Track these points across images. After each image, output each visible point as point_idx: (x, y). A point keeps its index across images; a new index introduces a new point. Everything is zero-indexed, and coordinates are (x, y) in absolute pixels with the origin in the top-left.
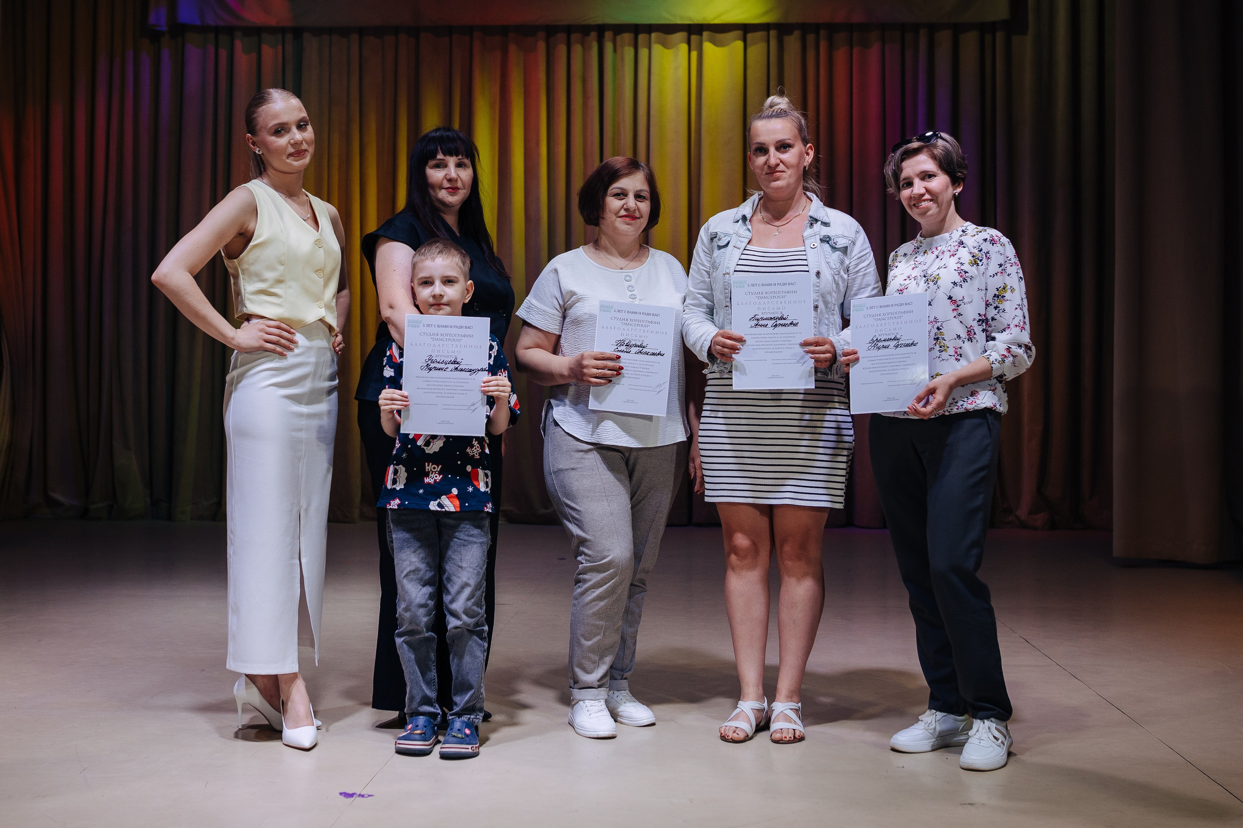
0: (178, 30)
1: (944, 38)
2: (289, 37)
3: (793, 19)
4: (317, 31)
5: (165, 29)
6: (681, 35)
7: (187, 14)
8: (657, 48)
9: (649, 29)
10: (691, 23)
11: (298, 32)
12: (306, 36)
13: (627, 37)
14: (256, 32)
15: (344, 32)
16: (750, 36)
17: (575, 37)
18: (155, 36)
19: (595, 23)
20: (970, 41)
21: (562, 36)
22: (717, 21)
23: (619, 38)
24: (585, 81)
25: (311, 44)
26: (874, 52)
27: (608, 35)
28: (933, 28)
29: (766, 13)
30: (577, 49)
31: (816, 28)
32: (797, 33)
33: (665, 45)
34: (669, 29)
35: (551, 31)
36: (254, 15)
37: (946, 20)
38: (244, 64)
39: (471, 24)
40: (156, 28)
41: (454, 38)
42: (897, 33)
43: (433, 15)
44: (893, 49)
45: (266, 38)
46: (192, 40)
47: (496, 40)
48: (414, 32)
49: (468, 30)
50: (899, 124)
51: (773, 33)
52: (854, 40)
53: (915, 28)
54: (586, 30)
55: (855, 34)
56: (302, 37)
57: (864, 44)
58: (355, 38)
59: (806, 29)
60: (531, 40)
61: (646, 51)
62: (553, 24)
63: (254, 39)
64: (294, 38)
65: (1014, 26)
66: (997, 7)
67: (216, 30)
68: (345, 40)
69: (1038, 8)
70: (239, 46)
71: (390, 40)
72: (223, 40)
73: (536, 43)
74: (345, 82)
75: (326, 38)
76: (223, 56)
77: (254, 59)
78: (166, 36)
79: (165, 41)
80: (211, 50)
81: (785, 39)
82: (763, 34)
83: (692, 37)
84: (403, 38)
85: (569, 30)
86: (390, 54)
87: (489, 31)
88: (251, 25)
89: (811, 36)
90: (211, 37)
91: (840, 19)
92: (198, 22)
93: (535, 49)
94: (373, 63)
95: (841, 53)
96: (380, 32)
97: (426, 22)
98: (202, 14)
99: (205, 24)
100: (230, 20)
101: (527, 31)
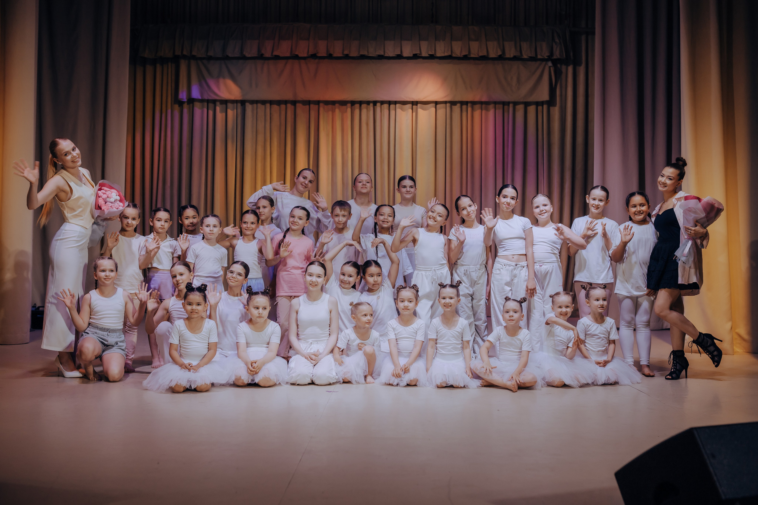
0: (191, 101)
1: (520, 109)
2: (239, 105)
3: (457, 99)
4: (252, 102)
5: (186, 100)
6: (410, 105)
7: (196, 94)
8: (398, 110)
9: (396, 103)
10: (414, 100)
11: (243, 103)
12: (247, 104)
13: (386, 106)
14: (225, 102)
15: (264, 102)
16: (438, 106)
17: (364, 106)
18: (181, 104)
19: (373, 100)
20: (532, 109)
21: (357, 106)
22: (424, 100)
23: (382, 106)
24: (367, 124)
25: (249, 108)
26: (491, 113)
27: (378, 104)
28: (515, 104)
29: (445, 97)
30: (364, 111)
31: (467, 103)
32: (459, 105)
33: (402, 109)
34: (404, 103)
35: (353, 103)
36: (224, 95)
37: (522, 100)
38: (220, 116)
39: (318, 100)
40: (181, 100)
41: (312, 106)
42: (501, 106)
43: (302, 95)
44: (499, 112)
45: (230, 105)
46: (197, 105)
47: (330, 106)
48: (294, 103)
49: (318, 103)
50: (502, 144)
51: (448, 105)
52: (483, 108)
53: (508, 103)
54: (368, 103)
55: (483, 106)
56: (245, 105)
57: (487, 110)
58: (268, 105)
59: (462, 103)
60: (344, 107)
61: (394, 112)
62: (354, 100)
63: (224, 106)
64: (242, 105)
65: (551, 103)
66: (544, 95)
67: (208, 101)
68: (263, 106)
69: (561, 95)
70: (218, 109)
71: (283, 106)
72: (211, 105)
73: (347, 108)
74: (263, 124)
75: (255, 105)
76: (211, 113)
77: (224, 114)
78: (186, 103)
79: (185, 106)
80: (206, 110)
81: (453, 107)
82: (444, 105)
83: (414, 106)
84: (289, 105)
85: (361, 103)
86: (283, 113)
87: (327, 103)
88: (224, 99)
89: (464, 107)
90: (206, 104)
91: (477, 99)
92: (200, 98)
93: (346, 111)
94: (276, 116)
95: (477, 113)
96: (279, 103)
97: (299, 99)
98: (202, 94)
99: (203, 99)
100: (214, 97)
101: (343, 103)
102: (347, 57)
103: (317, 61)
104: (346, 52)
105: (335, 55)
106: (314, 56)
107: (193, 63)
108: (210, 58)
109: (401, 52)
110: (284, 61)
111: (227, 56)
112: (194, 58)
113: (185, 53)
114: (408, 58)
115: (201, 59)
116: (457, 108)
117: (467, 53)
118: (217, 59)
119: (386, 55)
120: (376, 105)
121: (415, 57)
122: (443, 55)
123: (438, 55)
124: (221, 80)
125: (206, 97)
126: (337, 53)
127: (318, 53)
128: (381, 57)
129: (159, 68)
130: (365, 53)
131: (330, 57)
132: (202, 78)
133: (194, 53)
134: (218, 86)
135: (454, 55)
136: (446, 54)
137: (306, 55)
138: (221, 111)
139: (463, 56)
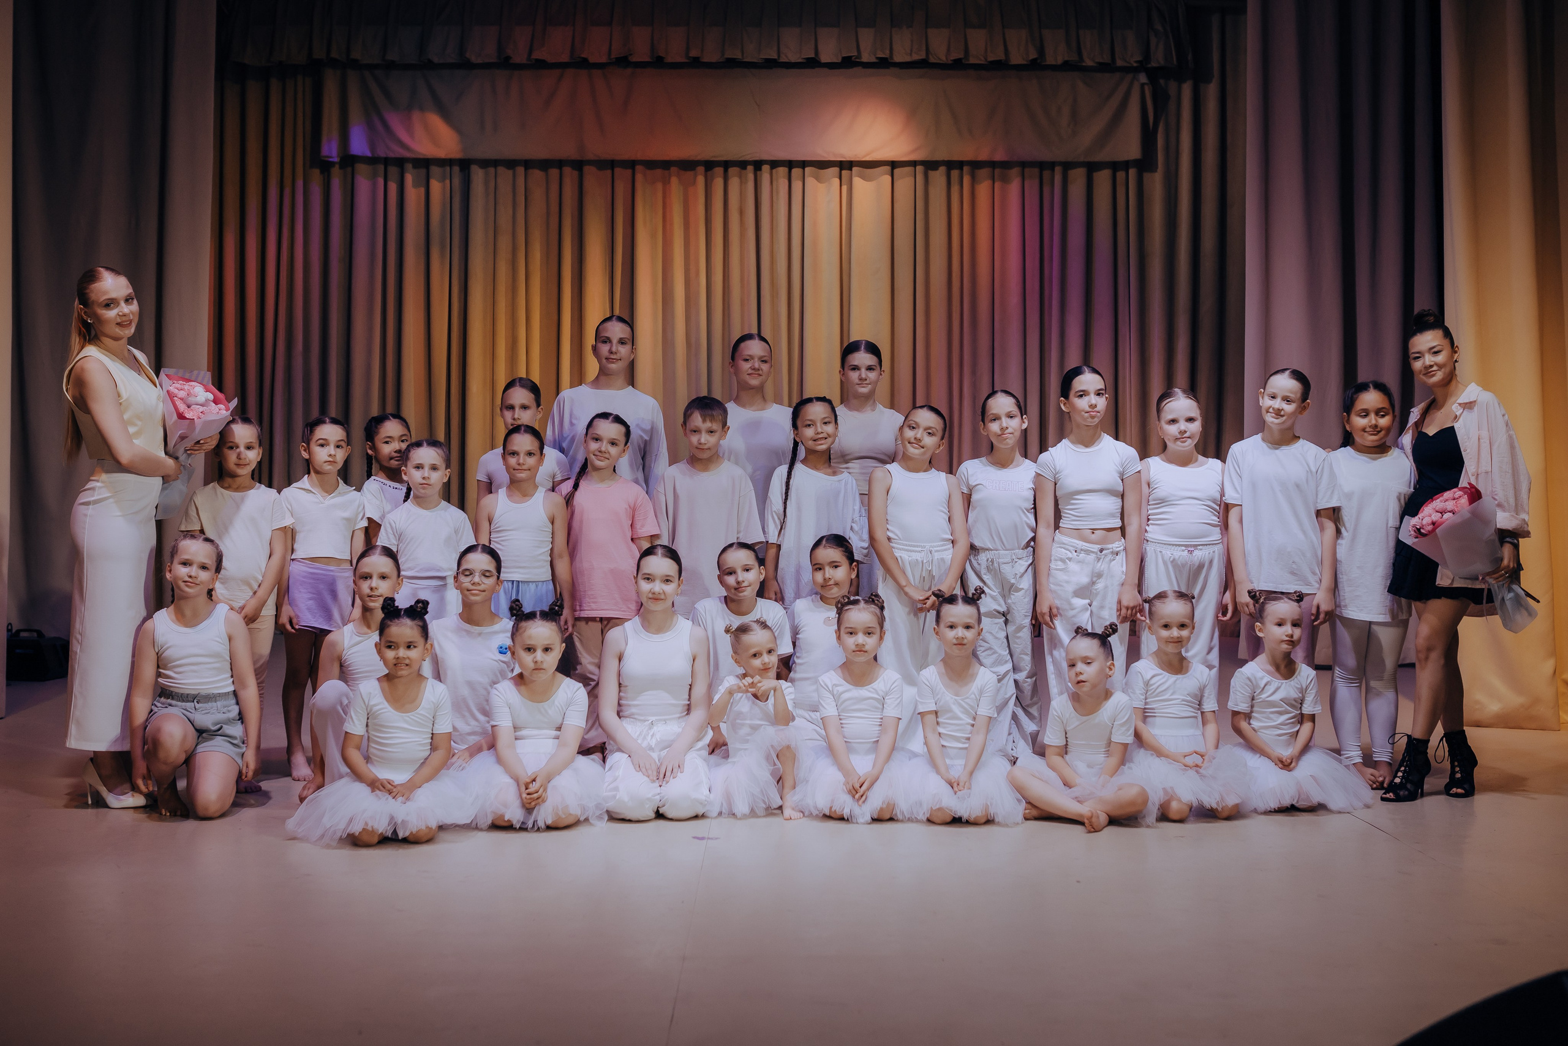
0: (349, 161)
1: (1078, 177)
2: (456, 169)
3: (939, 157)
4: (485, 164)
5: (337, 160)
6: (836, 170)
7: (359, 145)
8: (810, 181)
9: (803, 164)
10: (845, 160)
11: (465, 165)
12: (474, 168)
13: (782, 171)
14: (424, 164)
15: (511, 164)
16: (897, 171)
17: (732, 171)
18: (325, 167)
19: (753, 159)
20: (1103, 178)
21: (719, 171)
22: (867, 159)
23: (774, 171)
24: (741, 212)
25: (478, 175)
26: (1014, 187)
27: (766, 168)
28: (1067, 166)
29: (913, 151)
30: (734, 183)
31: (960, 165)
32: (942, 169)
33: (818, 179)
34: (823, 165)
35: (709, 165)
36: (424, 147)
37: (1082, 159)
38: (413, 195)
39: (633, 158)
40: (326, 159)
41: (617, 170)
42: (1036, 171)
43: (597, 149)
44: (1032, 186)
45: (435, 170)
46: (362, 169)
47: (659, 172)
48: (579, 165)
49: (631, 165)
50: (1038, 255)
51: (919, 168)
52: (996, 177)
53: (1051, 165)
54: (743, 165)
55: (997, 171)
56: (469, 169)
57: (1005, 180)
58: (520, 170)
59: (951, 165)
60: (690, 173)
61: (800, 184)
62: (712, 159)
63: (423, 171)
64: (462, 170)
65: (1145, 164)
66: (1129, 147)
67: (387, 161)
68: (510, 172)
69: (1167, 148)
70: (409, 178)
71: (554, 172)
72: (393, 171)
73: (695, 177)
74: (511, 212)
75: (492, 170)
76: (393, 187)
77: (422, 190)
78: (337, 166)
79: (336, 171)
80: (381, 181)
81: (931, 173)
82: (908, 170)
83: (844, 172)
84: (567, 170)
85: (726, 165)
86: (555, 187)
87: (651, 165)
88: (422, 157)
89: (955, 173)
90: (381, 167)
91: (983, 156)
92: (369, 154)
93: (694, 183)
94: (538, 194)
95: (983, 189)
96: (545, 165)
97: (590, 156)
98: (372, 146)
99: (376, 156)
100: (400, 152)
101: (688, 165)
102: (695, 63)
103: (629, 71)
104: (694, 53)
105: (669, 60)
106: (623, 62)
107: (353, 76)
108: (390, 66)
109: (817, 52)
110: (555, 74)
111: (430, 61)
112: (355, 65)
113: (334, 54)
114: (831, 66)
115: (371, 67)
116: (938, 177)
117: (961, 56)
118: (407, 67)
119: (783, 59)
120: (760, 169)
121: (848, 63)
122: (908, 59)
123: (898, 58)
124: (416, 116)
125: (382, 152)
126: (675, 53)
127: (631, 55)
128: (771, 64)
129: (275, 85)
130: (737, 55)
131: (659, 62)
132: (372, 110)
133: (356, 54)
134: (409, 130)
135: (932, 60)
136: (916, 57)
137: (604, 59)
138: (416, 185)
139: (952, 60)
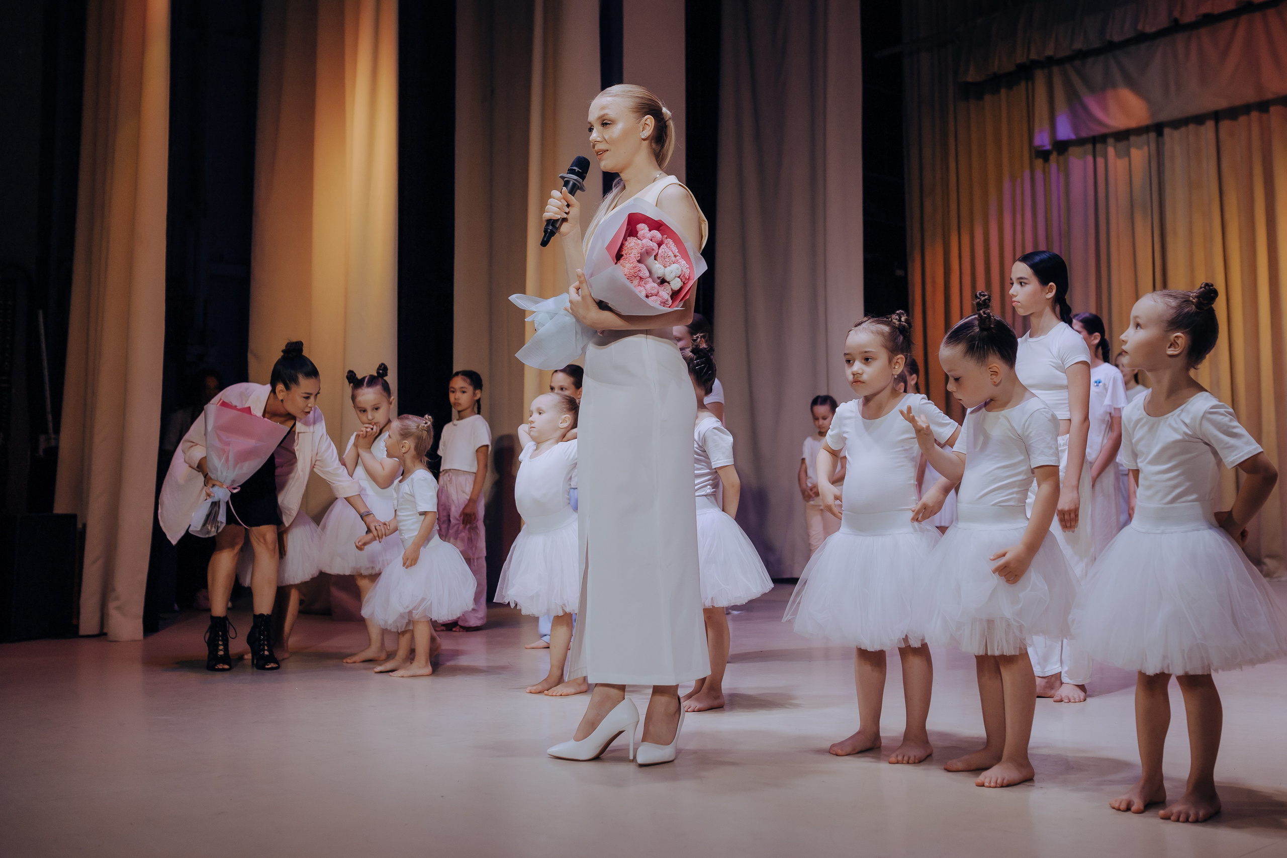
0: (1062, 147)
2: (1152, 135)
5: (1050, 147)
7: (1065, 131)
11: (1158, 129)
12: (1167, 131)
14: (1123, 136)
15: (1199, 120)
18: (1044, 155)
25: (1171, 136)
36: (1117, 121)
38: (1117, 166)
40: (1043, 149)
43: (1276, 87)
45: (1132, 139)
46: (1072, 150)
48: (1263, 106)
56: (1162, 132)
58: (1210, 124)
63: (1122, 142)
64: (1156, 134)
67: (1090, 140)
68: (1201, 128)
70: (1111, 151)
71: (1243, 119)
72: (1098, 147)
75: (1183, 129)
76: (1100, 164)
77: (1125, 160)
78: (1052, 153)
79: (1052, 160)
80: (1090, 158)
84: (1253, 114)
86: (1243, 134)
88: (1118, 130)
90: (1087, 146)
92: (1075, 137)
94: (1229, 144)
96: (1233, 113)
97: (1269, 96)
98: (1075, 128)
99: (1082, 137)
100: (1098, 130)
107: (1056, 70)
108: (1082, 55)
110: (1230, 23)
111: (1112, 42)
112: (1057, 61)
113: (1035, 56)
115: (1070, 59)
118: (1095, 53)
124: (1110, 93)
125: (1084, 134)
129: (1004, 97)
132: (1073, 97)
133: (1051, 51)
134: (1105, 108)
138: (1118, 155)
